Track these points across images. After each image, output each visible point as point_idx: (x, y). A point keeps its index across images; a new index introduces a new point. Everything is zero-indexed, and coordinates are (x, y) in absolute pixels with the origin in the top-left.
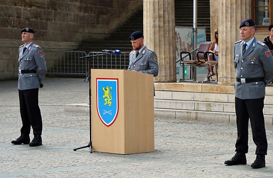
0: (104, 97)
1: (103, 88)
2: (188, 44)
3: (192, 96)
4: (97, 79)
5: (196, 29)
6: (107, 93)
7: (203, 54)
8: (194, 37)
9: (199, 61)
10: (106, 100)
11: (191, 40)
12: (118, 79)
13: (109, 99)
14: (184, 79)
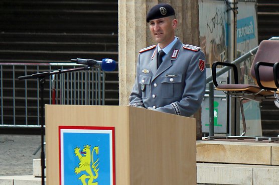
0: (78, 170)
1: (77, 151)
2: (213, 41)
3: (249, 174)
4: (61, 127)
5: (235, 3)
6: (86, 161)
7: (271, 69)
8: (228, 25)
9: (262, 87)
10: (83, 178)
11: (220, 33)
12: (113, 129)
13: (92, 177)
14: (213, 133)
